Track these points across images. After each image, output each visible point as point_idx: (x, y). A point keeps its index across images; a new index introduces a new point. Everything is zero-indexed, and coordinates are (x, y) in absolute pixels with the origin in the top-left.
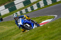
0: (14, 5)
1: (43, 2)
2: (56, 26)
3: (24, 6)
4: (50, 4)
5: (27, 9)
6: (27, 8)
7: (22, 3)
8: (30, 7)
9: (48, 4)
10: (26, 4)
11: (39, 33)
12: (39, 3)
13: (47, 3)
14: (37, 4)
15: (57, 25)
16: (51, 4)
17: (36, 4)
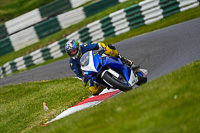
0: (7, 34)
1: (100, 25)
2: (142, 104)
3: (37, 40)
4: (124, 31)
5: (49, 50)
6: (49, 47)
7: (32, 28)
8: (57, 43)
9: (117, 34)
10: (46, 33)
11: (86, 127)
12: (88, 29)
13: (114, 28)
14: (80, 33)
15: (147, 102)
16: (127, 33)
17: (76, 32)
